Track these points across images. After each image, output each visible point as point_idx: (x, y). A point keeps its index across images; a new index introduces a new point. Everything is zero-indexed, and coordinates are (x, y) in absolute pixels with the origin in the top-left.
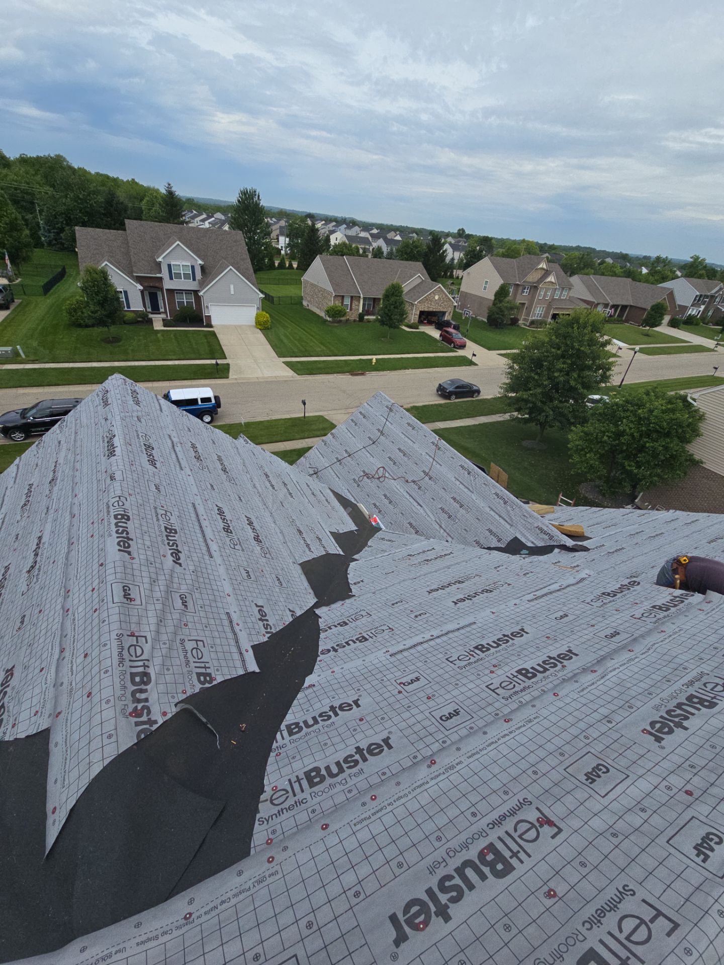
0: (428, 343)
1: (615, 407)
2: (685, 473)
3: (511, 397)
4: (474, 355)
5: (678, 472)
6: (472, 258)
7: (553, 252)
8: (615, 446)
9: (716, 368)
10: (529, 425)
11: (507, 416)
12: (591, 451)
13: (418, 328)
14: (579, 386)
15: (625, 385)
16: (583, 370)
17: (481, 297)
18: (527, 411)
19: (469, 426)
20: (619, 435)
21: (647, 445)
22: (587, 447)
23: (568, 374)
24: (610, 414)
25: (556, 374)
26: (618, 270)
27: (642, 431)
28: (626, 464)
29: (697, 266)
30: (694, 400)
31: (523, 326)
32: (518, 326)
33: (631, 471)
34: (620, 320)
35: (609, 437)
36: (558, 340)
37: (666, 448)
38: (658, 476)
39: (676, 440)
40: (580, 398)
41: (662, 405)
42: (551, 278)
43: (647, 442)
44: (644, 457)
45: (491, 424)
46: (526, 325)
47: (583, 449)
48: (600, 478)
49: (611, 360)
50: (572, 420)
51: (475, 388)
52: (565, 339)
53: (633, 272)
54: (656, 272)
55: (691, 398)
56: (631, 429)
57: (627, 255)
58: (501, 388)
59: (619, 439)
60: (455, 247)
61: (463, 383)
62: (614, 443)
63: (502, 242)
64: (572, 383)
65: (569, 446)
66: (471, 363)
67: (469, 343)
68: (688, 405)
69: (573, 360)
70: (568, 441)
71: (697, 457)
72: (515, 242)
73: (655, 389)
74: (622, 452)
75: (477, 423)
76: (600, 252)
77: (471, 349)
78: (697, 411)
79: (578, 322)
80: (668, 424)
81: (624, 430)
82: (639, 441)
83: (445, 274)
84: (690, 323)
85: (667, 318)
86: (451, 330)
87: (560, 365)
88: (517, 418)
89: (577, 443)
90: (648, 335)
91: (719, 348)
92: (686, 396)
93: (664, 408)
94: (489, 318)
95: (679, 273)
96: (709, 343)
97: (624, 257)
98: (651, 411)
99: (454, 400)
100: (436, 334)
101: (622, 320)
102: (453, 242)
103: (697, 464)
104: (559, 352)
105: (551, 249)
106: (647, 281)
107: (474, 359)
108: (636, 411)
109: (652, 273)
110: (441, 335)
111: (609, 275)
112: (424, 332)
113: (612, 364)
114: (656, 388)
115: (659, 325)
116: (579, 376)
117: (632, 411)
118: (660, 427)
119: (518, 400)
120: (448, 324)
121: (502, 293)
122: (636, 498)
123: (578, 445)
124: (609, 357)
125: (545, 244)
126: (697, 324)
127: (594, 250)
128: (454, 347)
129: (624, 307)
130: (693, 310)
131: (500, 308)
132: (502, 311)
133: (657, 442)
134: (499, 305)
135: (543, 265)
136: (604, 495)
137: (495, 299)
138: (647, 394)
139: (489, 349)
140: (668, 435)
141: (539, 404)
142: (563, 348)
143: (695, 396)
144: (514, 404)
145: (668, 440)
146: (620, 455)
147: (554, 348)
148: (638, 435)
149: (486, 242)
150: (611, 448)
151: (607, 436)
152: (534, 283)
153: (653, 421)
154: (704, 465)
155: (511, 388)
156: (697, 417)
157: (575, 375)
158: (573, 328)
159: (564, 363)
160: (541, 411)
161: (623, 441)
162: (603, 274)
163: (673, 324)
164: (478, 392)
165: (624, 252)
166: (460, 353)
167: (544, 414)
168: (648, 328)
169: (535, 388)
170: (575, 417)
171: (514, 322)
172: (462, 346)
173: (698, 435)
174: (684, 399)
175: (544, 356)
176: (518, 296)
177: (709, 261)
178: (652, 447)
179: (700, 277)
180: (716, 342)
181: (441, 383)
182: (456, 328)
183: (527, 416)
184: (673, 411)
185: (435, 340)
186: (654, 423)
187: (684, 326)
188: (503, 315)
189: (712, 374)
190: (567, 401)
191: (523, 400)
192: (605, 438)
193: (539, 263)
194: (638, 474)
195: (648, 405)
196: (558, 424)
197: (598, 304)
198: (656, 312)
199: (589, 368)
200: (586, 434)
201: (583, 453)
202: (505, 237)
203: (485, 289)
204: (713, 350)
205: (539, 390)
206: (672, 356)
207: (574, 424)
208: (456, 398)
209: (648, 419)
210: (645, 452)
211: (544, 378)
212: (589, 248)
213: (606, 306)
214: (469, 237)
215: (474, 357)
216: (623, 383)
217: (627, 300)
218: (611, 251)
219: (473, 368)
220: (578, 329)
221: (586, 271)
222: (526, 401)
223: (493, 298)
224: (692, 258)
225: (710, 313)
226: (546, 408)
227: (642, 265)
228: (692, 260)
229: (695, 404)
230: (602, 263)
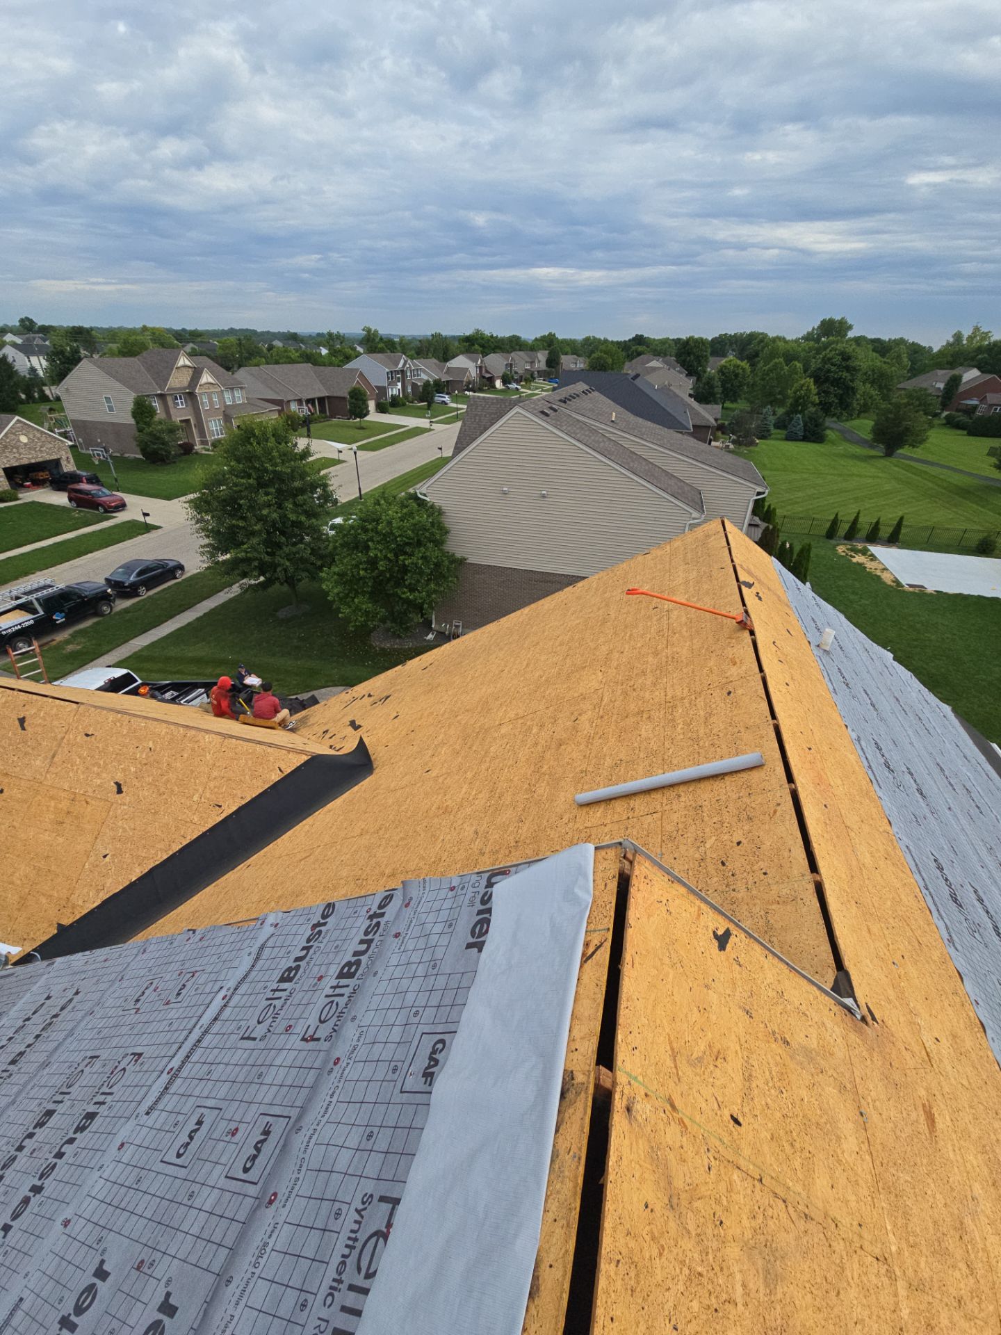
0: (50, 519)
1: (352, 532)
2: (457, 577)
3: (224, 562)
4: (146, 515)
5: (450, 579)
6: (63, 364)
7: (199, 339)
8: (378, 577)
9: (440, 449)
10: (270, 590)
11: (235, 590)
12: (357, 594)
13: (17, 499)
14: (303, 518)
15: (366, 494)
16: (296, 496)
17: (113, 424)
18: (255, 573)
19: (189, 624)
20: (373, 563)
21: (407, 563)
22: (350, 591)
23: (280, 506)
24: (353, 541)
25: (265, 512)
26: (295, 355)
27: (394, 549)
28: (399, 592)
29: (374, 340)
30: (425, 495)
31: (204, 452)
32: (197, 453)
33: (408, 598)
34: (325, 417)
35: (365, 570)
36: (241, 466)
37: (424, 558)
38: (435, 591)
39: (430, 545)
40: (316, 532)
41: (397, 513)
42: (206, 378)
43: (405, 559)
44: (411, 577)
45: (223, 606)
46: (208, 450)
47: (347, 596)
48: (383, 620)
49: (323, 473)
50: (319, 563)
51: (171, 564)
52: (251, 462)
53: (312, 354)
54: (335, 351)
55: (421, 494)
56: (381, 551)
57: (295, 334)
58: (202, 554)
59: (377, 568)
60: (27, 349)
61: (148, 563)
62: (374, 574)
63: (112, 334)
64: (293, 517)
65: (329, 598)
66: (148, 528)
67: (129, 499)
68: (421, 503)
69: (277, 486)
70: (327, 594)
71: (458, 555)
72: (132, 332)
73: (383, 495)
74: (389, 580)
75: (200, 614)
76: (263, 333)
77: (136, 507)
78: (432, 506)
79: (254, 435)
80: (413, 531)
81: (376, 555)
82: (397, 561)
83: (30, 397)
84: (394, 405)
85: (372, 405)
86: (84, 486)
87: (262, 498)
88: (250, 586)
89: (336, 591)
90: (362, 428)
91: (434, 426)
92: (416, 493)
93: (399, 515)
94: (144, 452)
95: (360, 349)
96: (423, 423)
97: (294, 337)
98: (390, 523)
99: (145, 594)
100: (60, 499)
101: (326, 417)
102: (19, 341)
103: (462, 562)
104: (251, 481)
105: (194, 336)
106: (331, 364)
107: (149, 520)
108: (376, 528)
109: (333, 353)
110: (70, 499)
111: (285, 363)
112: (33, 502)
113: (326, 476)
114: (383, 493)
115: (367, 413)
116: (295, 504)
117: (372, 530)
118: (407, 538)
119: (235, 563)
120: (74, 478)
121: (142, 411)
122: (431, 624)
123: (338, 594)
124: (320, 470)
125: (184, 330)
126: (404, 405)
127: (254, 332)
128: (106, 511)
129: (321, 400)
130: (392, 389)
131: (151, 434)
132: (158, 438)
133: (413, 555)
134: (147, 430)
135: (183, 361)
136: (399, 637)
137: (137, 423)
138: (378, 503)
139: (169, 498)
140: (419, 544)
141: (267, 558)
142: (254, 475)
143: (424, 490)
144: (233, 570)
145: (422, 549)
146: (389, 585)
147: (242, 478)
148: (392, 555)
149: (80, 334)
150: (375, 582)
151: (363, 569)
152: (185, 388)
153: (397, 534)
154: (468, 561)
155: (215, 550)
156: (435, 512)
157: (289, 505)
158: (251, 444)
159: (267, 494)
160: (274, 566)
161: (381, 568)
162: (277, 363)
163: (381, 409)
164: (181, 567)
165: (292, 331)
166: (122, 517)
167: (279, 569)
168: (358, 420)
169: (249, 539)
170: (322, 557)
171: (188, 449)
172: (122, 506)
173: (447, 532)
174: (414, 497)
175: (236, 492)
176: (172, 411)
177: (383, 331)
178: (412, 563)
179: (382, 351)
180: (428, 421)
181: (107, 575)
182: (93, 480)
183: (262, 579)
184: (411, 514)
185: (63, 509)
186: (400, 536)
187: (393, 409)
188: (163, 444)
189: (440, 456)
190: (302, 541)
191: (243, 560)
192: (362, 573)
193: (176, 359)
194: (416, 599)
195: (384, 517)
196: (305, 574)
197: (289, 401)
198: (356, 399)
199: (302, 491)
200: (341, 575)
201: (349, 600)
202: (116, 326)
203: (111, 409)
204: (430, 430)
205: (255, 541)
206: (397, 445)
207: (320, 568)
208: (148, 590)
209: (392, 533)
210: (410, 571)
211: (253, 522)
212: (247, 330)
213: (300, 402)
214: (45, 330)
215: (147, 518)
216: (363, 493)
217: (319, 391)
218: (277, 331)
219: (153, 534)
220: (258, 443)
221: (255, 361)
222: (247, 561)
223: (132, 421)
224: (363, 330)
225: (409, 390)
226: (278, 559)
227: (319, 345)
228: (365, 333)
229: (427, 499)
230: (271, 348)
